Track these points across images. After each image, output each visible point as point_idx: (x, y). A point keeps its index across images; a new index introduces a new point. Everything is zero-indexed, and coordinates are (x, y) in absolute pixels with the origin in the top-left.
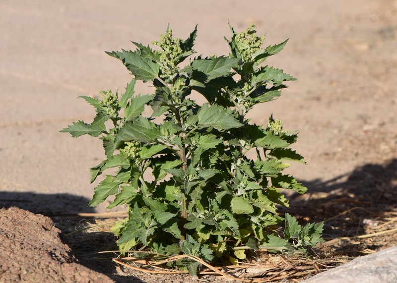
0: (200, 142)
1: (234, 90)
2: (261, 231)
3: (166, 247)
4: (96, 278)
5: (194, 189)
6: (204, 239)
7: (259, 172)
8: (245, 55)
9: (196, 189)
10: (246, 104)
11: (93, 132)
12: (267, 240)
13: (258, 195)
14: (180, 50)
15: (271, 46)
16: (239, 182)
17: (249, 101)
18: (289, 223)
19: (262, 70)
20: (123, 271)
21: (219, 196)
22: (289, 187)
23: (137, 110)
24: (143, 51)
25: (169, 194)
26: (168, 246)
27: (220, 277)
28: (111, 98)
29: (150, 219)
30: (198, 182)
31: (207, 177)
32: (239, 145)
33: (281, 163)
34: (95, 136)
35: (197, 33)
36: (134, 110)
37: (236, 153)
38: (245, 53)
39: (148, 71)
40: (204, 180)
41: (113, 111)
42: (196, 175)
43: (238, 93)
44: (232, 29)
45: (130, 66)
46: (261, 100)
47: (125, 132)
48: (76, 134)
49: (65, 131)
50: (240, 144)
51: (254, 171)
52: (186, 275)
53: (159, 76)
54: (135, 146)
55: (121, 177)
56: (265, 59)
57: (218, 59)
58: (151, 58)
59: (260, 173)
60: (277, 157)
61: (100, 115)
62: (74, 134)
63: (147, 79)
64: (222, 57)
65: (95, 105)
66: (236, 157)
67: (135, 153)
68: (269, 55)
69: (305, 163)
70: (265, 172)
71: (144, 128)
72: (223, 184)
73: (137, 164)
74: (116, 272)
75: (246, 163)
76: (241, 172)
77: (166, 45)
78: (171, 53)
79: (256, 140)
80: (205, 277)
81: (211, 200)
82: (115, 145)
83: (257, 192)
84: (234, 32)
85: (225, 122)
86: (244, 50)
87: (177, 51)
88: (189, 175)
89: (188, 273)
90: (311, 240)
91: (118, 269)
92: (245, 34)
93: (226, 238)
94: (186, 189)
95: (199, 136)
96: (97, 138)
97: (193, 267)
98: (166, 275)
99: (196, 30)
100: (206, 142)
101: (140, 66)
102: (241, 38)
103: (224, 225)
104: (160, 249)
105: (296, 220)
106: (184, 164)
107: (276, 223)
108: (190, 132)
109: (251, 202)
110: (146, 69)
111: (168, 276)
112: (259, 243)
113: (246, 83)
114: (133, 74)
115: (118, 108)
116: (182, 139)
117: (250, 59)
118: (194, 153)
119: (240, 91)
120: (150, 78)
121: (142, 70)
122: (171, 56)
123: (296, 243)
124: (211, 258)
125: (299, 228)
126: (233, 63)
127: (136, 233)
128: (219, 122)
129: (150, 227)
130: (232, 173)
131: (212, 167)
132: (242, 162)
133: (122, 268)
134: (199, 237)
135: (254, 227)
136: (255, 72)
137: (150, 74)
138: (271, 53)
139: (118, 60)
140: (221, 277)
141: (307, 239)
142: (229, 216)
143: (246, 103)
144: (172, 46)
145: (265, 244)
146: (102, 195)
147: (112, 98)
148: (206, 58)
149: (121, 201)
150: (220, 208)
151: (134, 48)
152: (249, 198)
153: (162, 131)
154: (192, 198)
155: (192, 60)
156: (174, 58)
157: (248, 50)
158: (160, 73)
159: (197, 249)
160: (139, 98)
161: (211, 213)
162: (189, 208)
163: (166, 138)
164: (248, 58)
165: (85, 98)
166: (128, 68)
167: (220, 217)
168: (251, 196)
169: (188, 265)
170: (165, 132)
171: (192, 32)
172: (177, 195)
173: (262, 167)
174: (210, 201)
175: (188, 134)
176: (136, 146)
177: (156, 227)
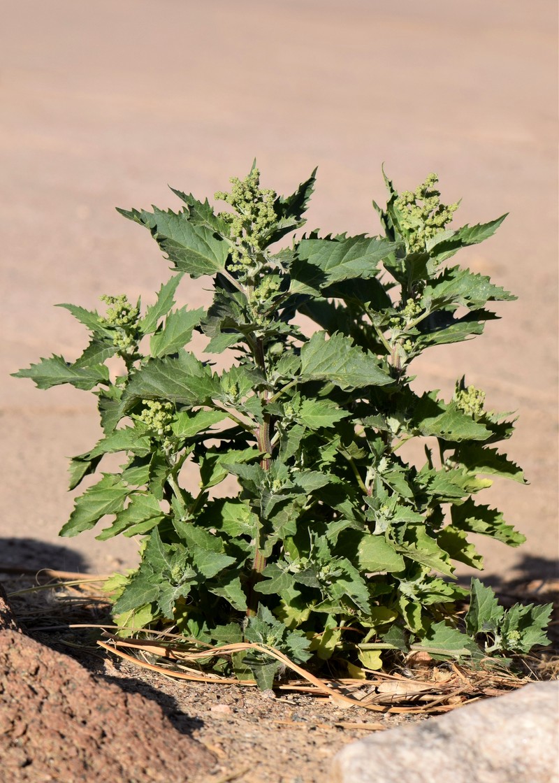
0: (302, 414)
1: (383, 312)
2: (417, 613)
3: (214, 628)
4: (51, 663)
5: (281, 509)
6: (297, 620)
7: (425, 489)
8: (412, 241)
9: (285, 509)
10: (408, 345)
11: (81, 380)
12: (429, 634)
13: (418, 536)
14: (272, 216)
15: (469, 227)
16: (379, 505)
17: (413, 338)
18: (479, 600)
19: (447, 276)
20: (117, 668)
21: (334, 529)
22: (488, 530)
23: (176, 341)
24: (195, 210)
25: (231, 522)
26: (219, 628)
27: (322, 701)
28: (124, 313)
29: (183, 565)
30: (291, 495)
31: (311, 487)
32: (385, 429)
33: (473, 477)
34: (85, 389)
35: (315, 186)
36: (171, 340)
37: (377, 444)
38: (412, 236)
39: (204, 256)
40: (305, 492)
41: (127, 340)
42: (288, 480)
43: (392, 320)
44: (390, 184)
45: (167, 241)
46: (441, 338)
47: (147, 379)
48: (46, 382)
49: (22, 374)
50: (389, 427)
51: (414, 486)
52: (251, 689)
53: (226, 268)
54: (163, 409)
55: (131, 475)
56: (454, 253)
57: (352, 241)
58: (210, 226)
59: (428, 492)
60: (467, 465)
61: (97, 346)
62: (41, 382)
63: (200, 271)
64: (360, 238)
65: (90, 325)
66: (379, 453)
67: (163, 426)
68: (465, 245)
69: (526, 481)
70: (437, 491)
71: (186, 375)
72: (346, 506)
73: (167, 451)
74: (104, 669)
75: (397, 467)
76: (384, 484)
77: (244, 203)
78: (255, 220)
79: (421, 420)
80: (290, 697)
81: (316, 534)
82: (123, 405)
83: (415, 529)
84: (392, 191)
85: (357, 372)
86: (411, 230)
87: (266, 216)
88: (272, 480)
89: (256, 687)
90: (522, 638)
91: (108, 663)
92: (415, 196)
93: (342, 623)
94: (264, 509)
95: (302, 401)
96: (89, 392)
97: (267, 673)
98: (208, 685)
99: (312, 180)
100: (314, 413)
101: (188, 243)
102: (406, 204)
103: (338, 591)
104: (202, 634)
105: (493, 594)
106: (265, 457)
107: (452, 600)
108: (283, 390)
109: (399, 549)
110: (200, 251)
111: (212, 686)
112: (412, 638)
113: (411, 300)
114: (171, 258)
115: (137, 335)
116: (264, 403)
117: (421, 249)
118: (288, 436)
119: (396, 316)
120: (208, 271)
121: (191, 253)
122: (254, 227)
123: (491, 644)
124: (305, 658)
125: (498, 613)
126: (384, 251)
127: (152, 594)
128: (343, 371)
129: (183, 582)
130: (367, 487)
131: (325, 468)
132: (390, 466)
133: (117, 662)
134: (287, 616)
135: (403, 603)
136: (431, 278)
137: (207, 262)
138: (468, 242)
139: (142, 227)
140: (326, 700)
141: (513, 636)
142: (351, 571)
143: (408, 342)
144: (257, 205)
145: (425, 641)
146: (90, 514)
147: (128, 311)
148: (328, 238)
149: (128, 526)
150: (333, 554)
151: (178, 205)
152: (397, 540)
153: (224, 384)
154: (274, 527)
155: (299, 239)
156: (260, 230)
157: (420, 229)
158: (229, 261)
159: (278, 635)
160: (183, 315)
161: (313, 562)
162: (266, 546)
163: (232, 398)
164: (418, 248)
165: (70, 309)
166: (162, 246)
167: (332, 573)
168: (402, 535)
169: (256, 667)
170: (230, 387)
171: (304, 182)
172: (246, 525)
173: (431, 480)
174: (313, 537)
175: (279, 394)
176: (167, 411)
177: (195, 583)
